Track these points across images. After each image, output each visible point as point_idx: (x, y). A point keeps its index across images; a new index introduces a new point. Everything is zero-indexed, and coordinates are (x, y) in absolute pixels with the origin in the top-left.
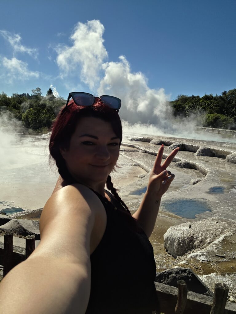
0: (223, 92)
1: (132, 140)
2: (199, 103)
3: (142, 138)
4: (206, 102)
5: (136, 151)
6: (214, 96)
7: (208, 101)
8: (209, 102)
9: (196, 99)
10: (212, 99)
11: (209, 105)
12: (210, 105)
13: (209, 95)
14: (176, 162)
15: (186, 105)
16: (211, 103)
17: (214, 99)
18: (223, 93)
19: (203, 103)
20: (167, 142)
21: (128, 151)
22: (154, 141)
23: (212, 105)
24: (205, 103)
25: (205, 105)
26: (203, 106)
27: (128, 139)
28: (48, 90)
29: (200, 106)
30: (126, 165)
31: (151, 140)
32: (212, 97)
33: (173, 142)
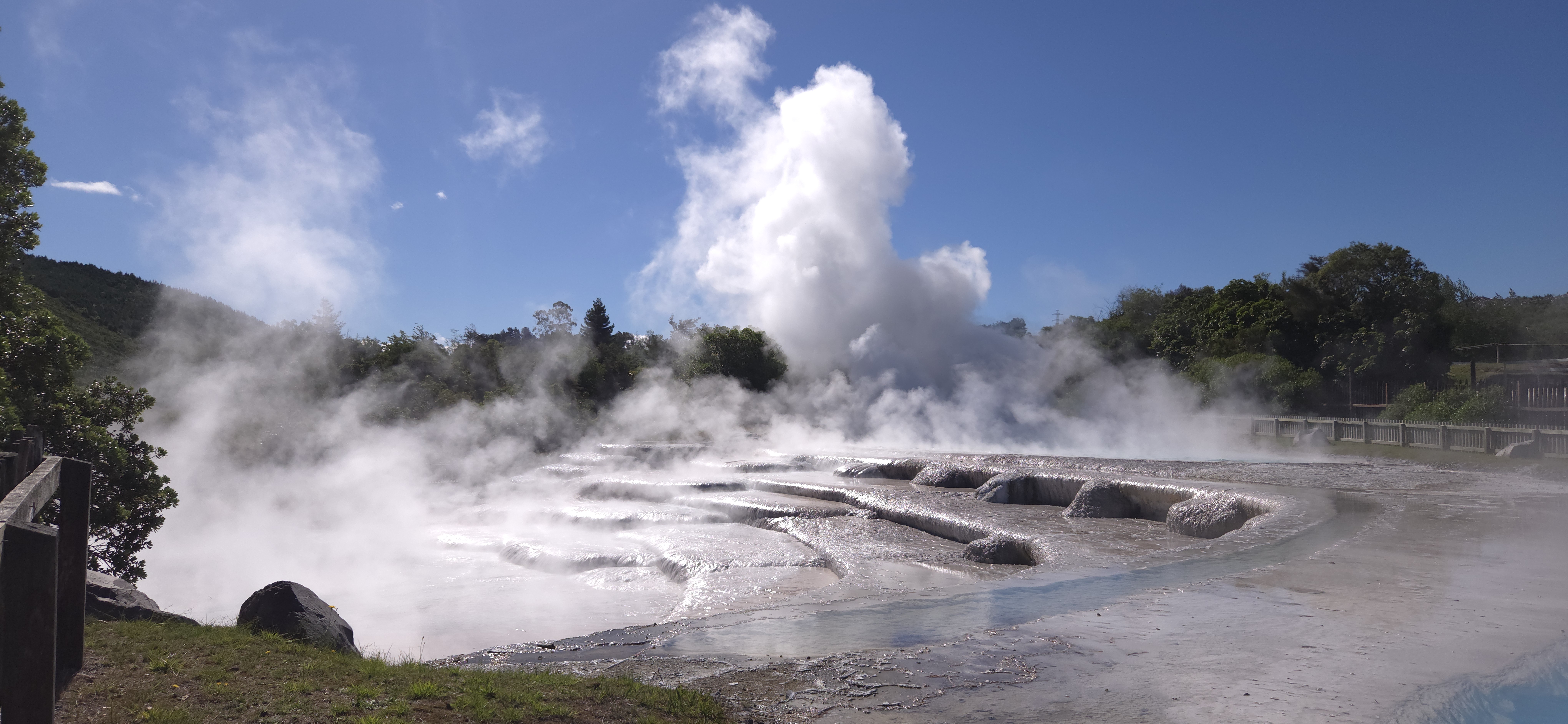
0: (1307, 260)
1: (849, 474)
2: (1207, 315)
3: (889, 462)
4: (1235, 311)
5: (844, 513)
6: (1275, 280)
7: (1243, 304)
8: (1248, 309)
9: (1192, 301)
10: (1263, 295)
11: (1248, 321)
12: (1253, 320)
13: (1253, 281)
14: (968, 544)
15: (1153, 329)
16: (1258, 311)
17: (1273, 293)
18: (1307, 266)
19: (1224, 315)
20: (976, 473)
21: (811, 515)
22: (928, 471)
23: (1261, 324)
24: (1232, 315)
25: (1234, 322)
26: (1223, 327)
27: (836, 473)
28: (591, 307)
29: (1210, 327)
30: (778, 565)
31: (920, 469)
32: (1266, 285)
33: (996, 470)
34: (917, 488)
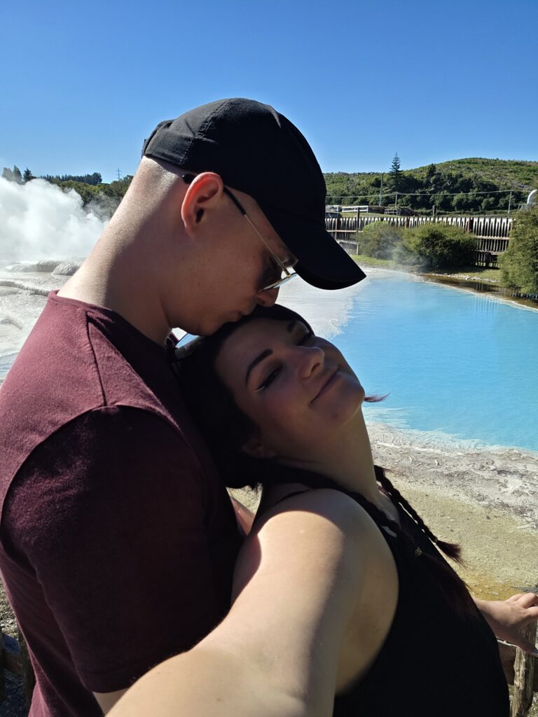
3: (38, 263)
34: (57, 277)
